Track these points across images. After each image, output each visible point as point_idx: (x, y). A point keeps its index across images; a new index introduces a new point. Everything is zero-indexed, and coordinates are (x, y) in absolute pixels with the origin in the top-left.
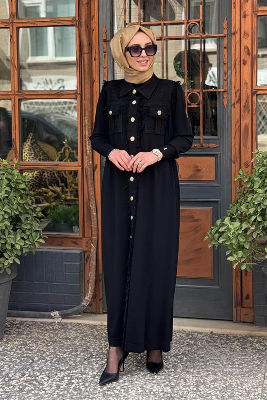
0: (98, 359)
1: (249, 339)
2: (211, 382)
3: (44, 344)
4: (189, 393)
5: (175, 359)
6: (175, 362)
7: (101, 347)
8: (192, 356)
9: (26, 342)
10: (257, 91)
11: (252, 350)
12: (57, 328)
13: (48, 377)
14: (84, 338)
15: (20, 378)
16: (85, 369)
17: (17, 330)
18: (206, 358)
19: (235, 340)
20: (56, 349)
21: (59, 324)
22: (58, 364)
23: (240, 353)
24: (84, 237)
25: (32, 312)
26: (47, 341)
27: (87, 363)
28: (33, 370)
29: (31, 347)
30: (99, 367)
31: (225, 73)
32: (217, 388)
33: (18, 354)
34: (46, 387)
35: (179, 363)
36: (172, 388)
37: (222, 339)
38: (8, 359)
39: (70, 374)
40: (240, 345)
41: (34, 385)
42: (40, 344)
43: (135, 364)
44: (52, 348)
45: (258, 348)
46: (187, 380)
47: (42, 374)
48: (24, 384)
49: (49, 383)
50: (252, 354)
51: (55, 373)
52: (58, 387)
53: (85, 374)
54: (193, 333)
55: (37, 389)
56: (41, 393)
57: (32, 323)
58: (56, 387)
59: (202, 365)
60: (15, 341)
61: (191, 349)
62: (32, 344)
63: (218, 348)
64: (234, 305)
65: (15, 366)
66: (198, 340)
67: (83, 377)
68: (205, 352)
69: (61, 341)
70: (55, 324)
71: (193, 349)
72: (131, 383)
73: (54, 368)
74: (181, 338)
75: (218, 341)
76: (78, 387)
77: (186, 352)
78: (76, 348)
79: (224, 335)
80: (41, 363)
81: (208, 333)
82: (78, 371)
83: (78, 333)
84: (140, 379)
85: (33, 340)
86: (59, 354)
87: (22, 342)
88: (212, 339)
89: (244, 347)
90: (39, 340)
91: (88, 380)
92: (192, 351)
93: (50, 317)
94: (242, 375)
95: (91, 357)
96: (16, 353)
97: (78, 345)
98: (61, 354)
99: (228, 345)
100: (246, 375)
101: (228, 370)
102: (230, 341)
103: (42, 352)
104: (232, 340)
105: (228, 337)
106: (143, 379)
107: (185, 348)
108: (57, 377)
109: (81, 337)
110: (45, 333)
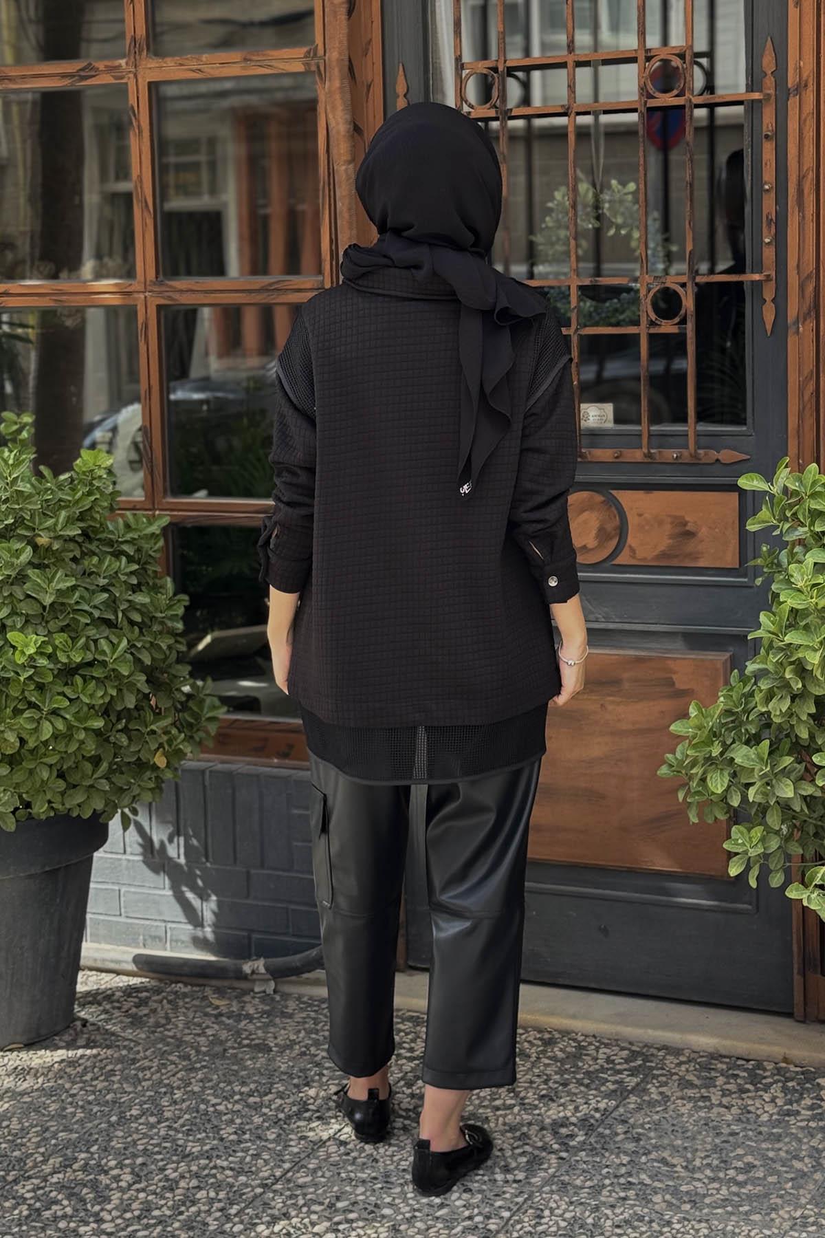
0: (316, 1124)
2: (618, 1227)
3: (184, 1063)
5: (549, 1138)
6: (544, 1148)
8: (607, 1132)
9: (138, 1052)
12: (252, 1011)
13: (138, 1176)
14: (313, 1050)
15: (55, 1173)
16: (256, 1156)
17: (134, 1010)
18: (650, 1138)
19: (772, 1084)
20: (211, 1080)
21: (265, 998)
22: (188, 1133)
23: (763, 1129)
26: (198, 1052)
28: (104, 1149)
29: (143, 1069)
33: (94, 1093)
35: (553, 1152)
37: (736, 1076)
38: (53, 1107)
39: (204, 1168)
40: (780, 1102)
41: (81, 1200)
42: (173, 1063)
44: (200, 1076)
46: (547, 1213)
47: (123, 1166)
48: (53, 1194)
49: (126, 1197)
50: (800, 1136)
51: (161, 1164)
52: (147, 1209)
53: (248, 1173)
54: (653, 1051)
55: (82, 1214)
56: (82, 1230)
57: (186, 990)
58: (137, 1213)
59: (621, 1164)
60: (108, 1047)
61: (617, 1106)
62: (151, 1060)
63: (705, 1107)
64: (796, 966)
65: (62, 1131)
66: (655, 1077)
67: (237, 1184)
68: (656, 1117)
69: (240, 1056)
70: (253, 998)
71: (624, 1105)
72: (369, 1214)
73: (168, 1145)
74: (606, 1066)
75: (717, 1083)
76: (203, 1215)
77: (593, 1117)
78: (269, 1083)
79: (748, 1061)
80: (140, 1127)
81: (704, 1051)
82: (231, 1163)
83: (304, 1029)
84: (405, 1200)
85: (160, 1046)
86: (209, 1098)
87: (124, 1052)
88: (703, 1074)
89: (788, 1110)
90: (178, 1047)
91: (244, 1194)
92: (616, 1114)
93: (241, 976)
94: (729, 1209)
95: (298, 1115)
96: (88, 1088)
97: (282, 1072)
98: (214, 1101)
99: (743, 1099)
100: (741, 1209)
101: (692, 1188)
102: (755, 1085)
103: (163, 1090)
104: (764, 1081)
105: (758, 1072)
106: (411, 1202)
107: (598, 1102)
108: (160, 1176)
109: (305, 1047)
110: (208, 1027)
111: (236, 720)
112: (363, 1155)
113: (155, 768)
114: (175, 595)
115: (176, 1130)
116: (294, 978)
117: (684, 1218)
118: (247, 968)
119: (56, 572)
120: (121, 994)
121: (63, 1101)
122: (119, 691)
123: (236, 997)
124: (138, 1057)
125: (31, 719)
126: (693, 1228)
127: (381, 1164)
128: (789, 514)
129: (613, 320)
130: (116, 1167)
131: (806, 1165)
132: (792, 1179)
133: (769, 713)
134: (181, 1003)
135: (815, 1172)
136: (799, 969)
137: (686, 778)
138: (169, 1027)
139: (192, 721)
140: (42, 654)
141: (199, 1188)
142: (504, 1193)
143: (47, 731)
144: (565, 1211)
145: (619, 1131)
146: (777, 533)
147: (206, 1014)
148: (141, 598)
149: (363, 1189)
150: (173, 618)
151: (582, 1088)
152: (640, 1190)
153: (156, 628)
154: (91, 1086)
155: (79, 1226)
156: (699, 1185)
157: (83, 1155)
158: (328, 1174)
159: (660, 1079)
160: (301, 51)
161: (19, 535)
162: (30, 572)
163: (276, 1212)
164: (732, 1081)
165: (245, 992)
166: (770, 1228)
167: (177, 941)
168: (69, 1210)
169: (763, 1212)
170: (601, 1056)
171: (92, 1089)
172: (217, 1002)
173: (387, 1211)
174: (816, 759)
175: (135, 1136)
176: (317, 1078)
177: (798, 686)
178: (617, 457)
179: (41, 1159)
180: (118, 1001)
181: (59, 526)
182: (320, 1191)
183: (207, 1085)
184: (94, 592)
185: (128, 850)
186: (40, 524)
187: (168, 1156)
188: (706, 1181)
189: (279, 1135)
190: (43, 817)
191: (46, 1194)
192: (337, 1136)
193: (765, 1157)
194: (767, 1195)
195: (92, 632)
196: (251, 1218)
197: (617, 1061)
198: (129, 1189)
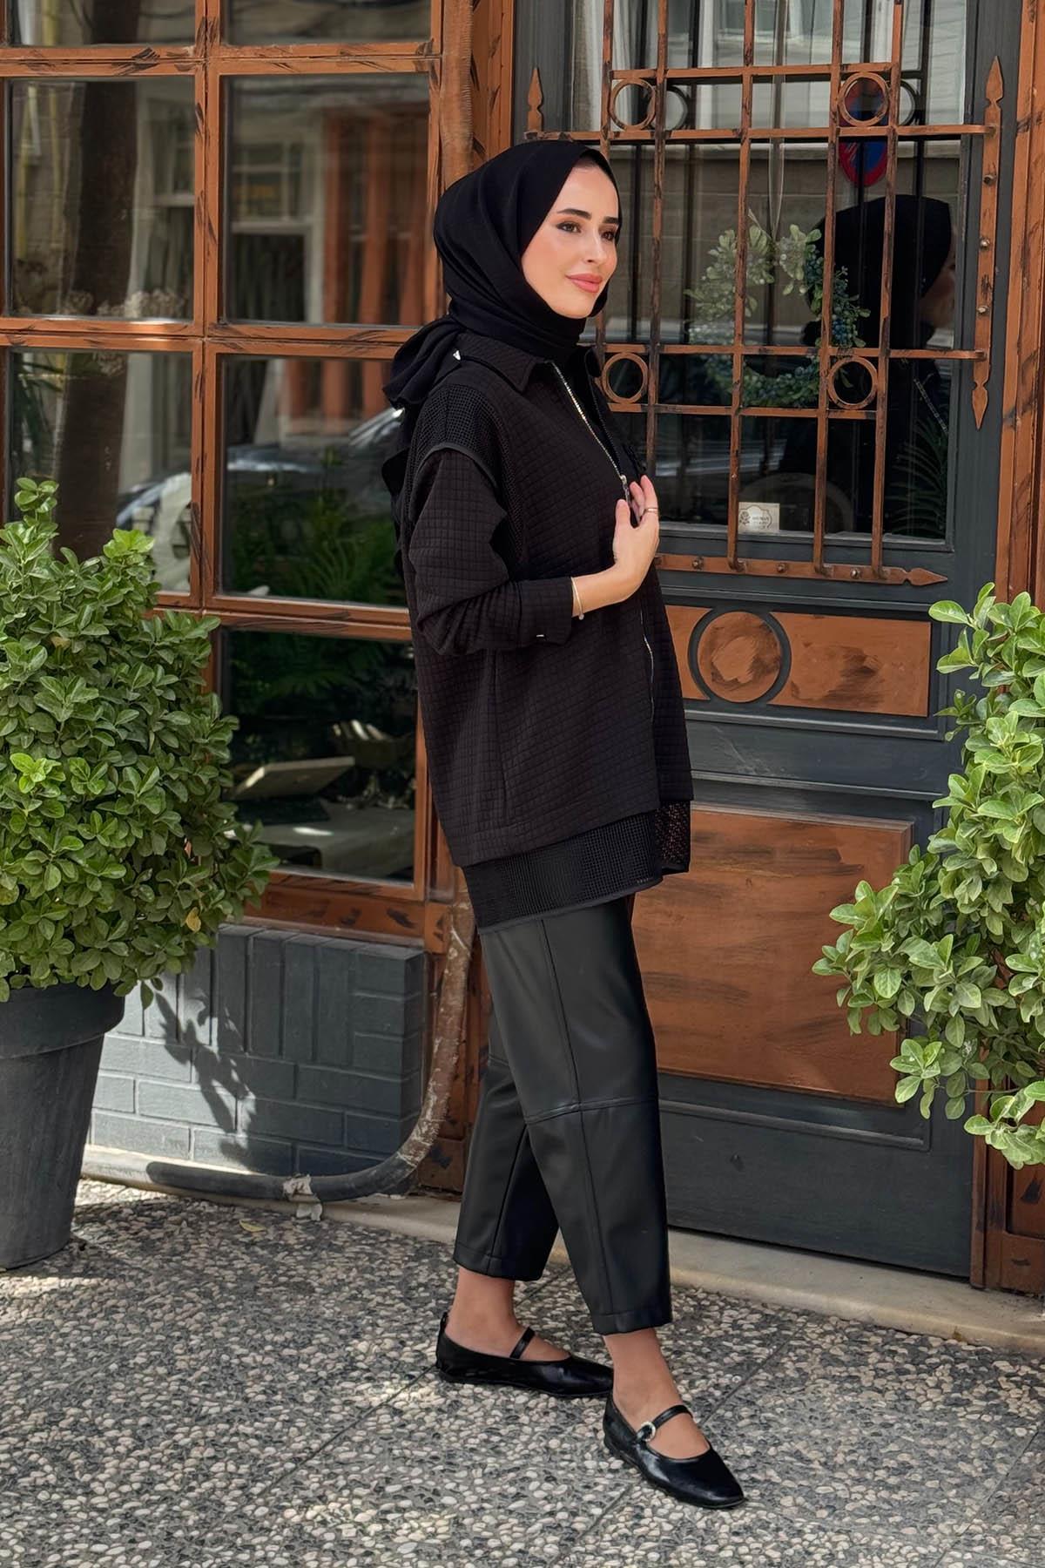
0: (365, 1386)
1: (997, 1364)
2: (737, 1534)
3: (204, 1302)
7: (405, 1336)
9: (148, 1285)
11: (984, 1411)
12: (292, 1241)
13: (140, 1439)
14: (366, 1293)
15: (37, 1430)
16: (289, 1423)
17: (145, 1232)
18: (782, 1426)
19: (938, 1365)
21: (310, 1225)
22: (205, 1389)
23: (925, 1421)
26: (223, 1288)
27: (312, 1399)
28: (100, 1404)
29: (154, 1306)
33: (90, 1333)
36: (569, 1539)
37: (895, 1352)
38: (39, 1349)
39: (223, 1435)
40: (947, 1388)
41: (67, 1466)
42: (191, 1301)
43: (490, 1421)
44: (224, 1318)
45: (1012, 1409)
46: (648, 1512)
47: (122, 1427)
48: (33, 1457)
49: (124, 1465)
50: (970, 1431)
51: (169, 1426)
52: (149, 1482)
53: (277, 1443)
54: (791, 1316)
55: (68, 1484)
56: (67, 1503)
57: (212, 1211)
58: (136, 1486)
60: (110, 1277)
61: (743, 1384)
62: (163, 1296)
63: (853, 1390)
64: (975, 1219)
65: (48, 1379)
66: (792, 1349)
67: (262, 1456)
68: (791, 1399)
69: (275, 1296)
70: (295, 1224)
71: (752, 1382)
72: (426, 1502)
73: (179, 1403)
74: (731, 1332)
75: (870, 1361)
76: (218, 1493)
77: (711, 1395)
78: (308, 1332)
79: (909, 1334)
80: (146, 1379)
81: (855, 1320)
82: (257, 1429)
83: (357, 1267)
84: (472, 1487)
85: (175, 1279)
86: (234, 1347)
87: (130, 1284)
88: (852, 1348)
89: (957, 1399)
90: (198, 1281)
91: (271, 1469)
92: (742, 1392)
93: (282, 1197)
94: (876, 1518)
95: (344, 1374)
96: (83, 1327)
97: (326, 1320)
98: (239, 1350)
99: (901, 1382)
100: (891, 1520)
101: (831, 1490)
102: (916, 1365)
103: (177, 1334)
104: (928, 1361)
105: (922, 1349)
106: (479, 1490)
107: (719, 1376)
108: (167, 1442)
109: (357, 1289)
110: (236, 1258)
111: (290, 876)
112: (422, 1428)
113: (186, 931)
114: (221, 717)
115: (189, 1384)
116: (347, 1202)
117: (820, 1528)
118: (289, 1187)
119: (74, 683)
120: (130, 1211)
121: (51, 1341)
122: (147, 832)
123: (275, 1223)
124: (148, 1291)
125: (36, 863)
126: (829, 1540)
127: (443, 1441)
128: (990, 654)
129: (785, 400)
130: (113, 1428)
131: (976, 1469)
132: (957, 1486)
133: (955, 901)
134: (204, 1227)
135: (987, 1477)
136: (979, 1223)
137: (849, 977)
138: (187, 1255)
139: (234, 874)
140: (53, 782)
141: (215, 1459)
142: (596, 1484)
143: (54, 878)
144: (671, 1511)
145: (743, 1414)
146: (975, 676)
147: (236, 1242)
148: (179, 719)
149: (420, 1471)
150: (220, 743)
151: (700, 1359)
152: (766, 1489)
153: (196, 757)
154: (87, 1324)
155: (62, 1499)
156: (840, 1486)
157: (73, 1411)
158: (377, 1450)
159: (798, 1351)
160: (412, 46)
161: (30, 633)
162: (44, 680)
163: (310, 1494)
164: (888, 1359)
165: (285, 1218)
166: (926, 1545)
167: (203, 1149)
168: (52, 1478)
169: (919, 1525)
170: (726, 1319)
171: (88, 1328)
172: (249, 1228)
173: (448, 1500)
174: (1010, 962)
175: (139, 1390)
176: (370, 1328)
177: (991, 869)
178: (782, 571)
179: (19, 1412)
180: (126, 1220)
181: (82, 624)
182: (366, 1471)
183: (232, 1330)
184: (121, 708)
185: (148, 1031)
186: (59, 619)
187: (179, 1416)
188: (849, 1482)
189: (318, 1398)
190: (44, 985)
191: (25, 1457)
192: (390, 1403)
193: (924, 1457)
194: (924, 1504)
195: (116, 758)
196: (278, 1500)
197: (745, 1327)
198: (128, 1456)
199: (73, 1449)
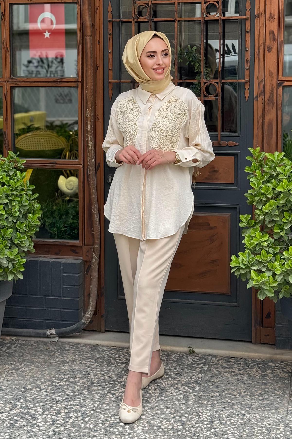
0: (100, 388)
1: (269, 364)
2: (228, 417)
3: (38, 369)
4: (202, 430)
5: (187, 388)
6: (187, 392)
7: (103, 373)
10: (283, 83)
11: (273, 377)
13: (43, 409)
14: (84, 362)
15: (11, 410)
16: (85, 400)
18: (222, 387)
19: (254, 366)
22: (54, 393)
23: (260, 381)
24: (85, 245)
25: (25, 330)
26: (41, 364)
27: (87, 393)
28: (26, 401)
30: (101, 397)
31: (247, 62)
32: (234, 425)
33: (9, 381)
34: (40, 423)
35: (191, 393)
36: (183, 424)
39: (67, 406)
40: (260, 372)
41: (27, 419)
45: (280, 376)
46: (200, 414)
47: (36, 407)
49: (43, 417)
50: (273, 383)
51: (50, 405)
53: (84, 406)
54: (206, 356)
55: (30, 424)
56: (34, 430)
59: (217, 396)
60: (6, 364)
62: (25, 368)
63: (235, 375)
66: (212, 365)
67: (83, 410)
68: (220, 379)
69: (58, 365)
71: (207, 376)
74: (193, 362)
75: (235, 367)
76: (76, 422)
77: (198, 380)
78: (74, 374)
79: (241, 358)
80: (35, 392)
81: (223, 356)
83: (77, 355)
85: (25, 363)
88: (228, 364)
89: (264, 375)
90: (32, 363)
92: (206, 378)
93: (46, 336)
94: (262, 409)
95: (92, 385)
97: (77, 370)
99: (247, 372)
100: (267, 409)
101: (246, 403)
102: (248, 367)
104: (250, 365)
107: (198, 375)
108: (52, 409)
109: (81, 361)
115: (49, 392)
118: (48, 332)
124: (19, 367)
126: (254, 416)
130: (33, 407)
131: (280, 393)
132: (278, 398)
134: (24, 348)
135: (285, 395)
136: (254, 325)
138: (24, 356)
141: (69, 413)
144: (207, 413)
145: (210, 385)
151: (190, 371)
155: (31, 429)
157: (19, 403)
158: (115, 405)
159: (214, 366)
163: (103, 419)
164: (239, 365)
169: (274, 409)
170: (189, 359)
171: (8, 379)
173: (144, 417)
175: (35, 396)
176: (91, 371)
182: (115, 411)
183: (51, 376)
187: (51, 402)
189: (89, 393)
191: (13, 418)
192: (110, 391)
193: (265, 391)
196: (95, 422)
197: (196, 361)
198: (43, 415)
199: (26, 414)
